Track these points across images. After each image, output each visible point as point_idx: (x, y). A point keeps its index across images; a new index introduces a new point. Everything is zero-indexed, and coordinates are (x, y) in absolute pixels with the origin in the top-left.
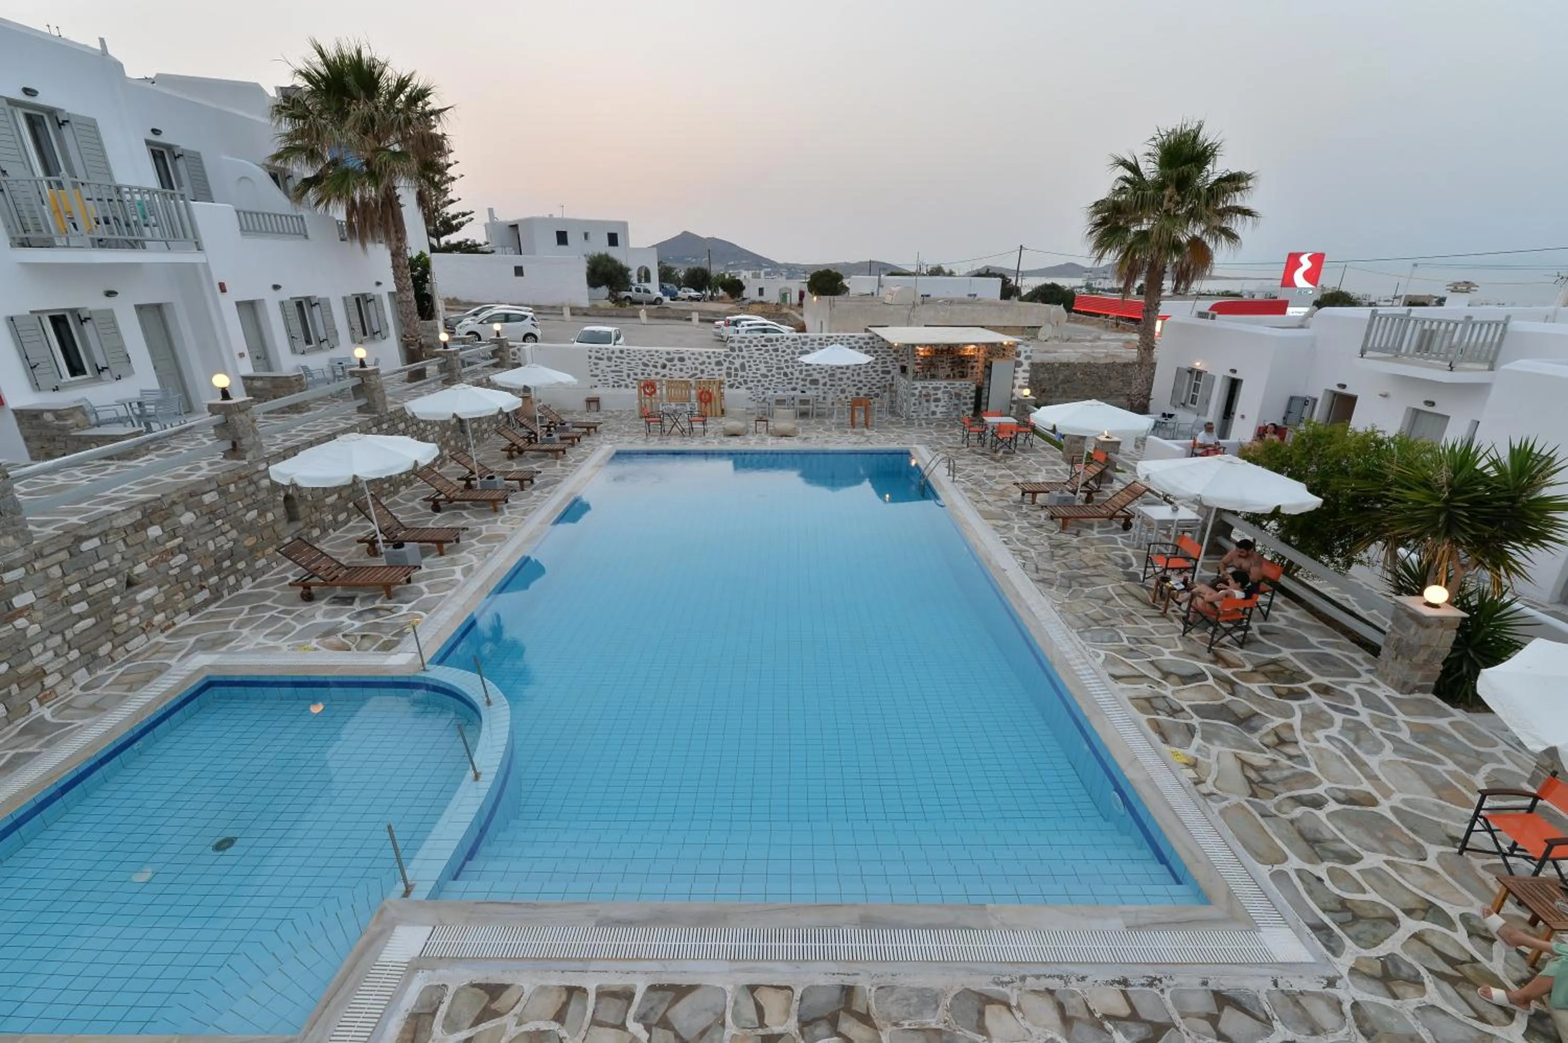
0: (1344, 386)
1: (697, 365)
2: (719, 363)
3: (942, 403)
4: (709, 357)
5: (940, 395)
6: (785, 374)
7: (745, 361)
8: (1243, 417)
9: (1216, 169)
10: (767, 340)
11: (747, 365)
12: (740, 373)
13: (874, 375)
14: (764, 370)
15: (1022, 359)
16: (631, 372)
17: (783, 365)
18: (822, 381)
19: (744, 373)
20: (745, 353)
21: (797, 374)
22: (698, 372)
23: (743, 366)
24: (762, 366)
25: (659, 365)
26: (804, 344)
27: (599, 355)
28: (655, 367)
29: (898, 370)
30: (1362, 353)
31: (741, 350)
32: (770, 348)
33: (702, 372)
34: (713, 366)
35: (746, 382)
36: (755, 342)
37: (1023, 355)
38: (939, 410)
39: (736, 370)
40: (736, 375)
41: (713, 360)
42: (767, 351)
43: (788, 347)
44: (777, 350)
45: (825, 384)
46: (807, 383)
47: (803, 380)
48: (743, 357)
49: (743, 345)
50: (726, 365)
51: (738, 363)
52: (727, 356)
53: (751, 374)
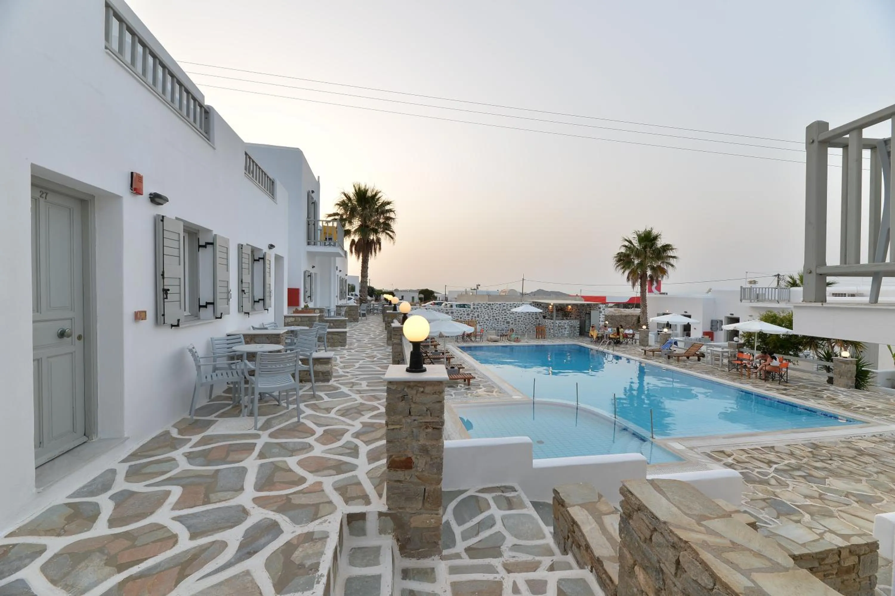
0: (732, 314)
2: (468, 314)
3: (567, 330)
4: (464, 312)
5: (566, 326)
6: (496, 319)
7: (479, 313)
8: (695, 329)
9: (660, 243)
10: (489, 305)
11: (480, 315)
13: (532, 319)
14: (487, 318)
15: (601, 310)
17: (495, 315)
18: (511, 322)
19: (478, 319)
21: (500, 319)
23: (478, 316)
24: (486, 315)
26: (504, 306)
29: (542, 317)
30: (741, 301)
31: (477, 309)
32: (490, 308)
34: (465, 316)
35: (479, 323)
36: (484, 305)
37: (602, 308)
38: (566, 332)
39: (475, 317)
41: (466, 313)
42: (488, 309)
43: (497, 307)
44: (492, 309)
45: (512, 324)
46: (505, 323)
47: (504, 322)
49: (478, 307)
50: (471, 315)
51: (476, 314)
52: (472, 311)
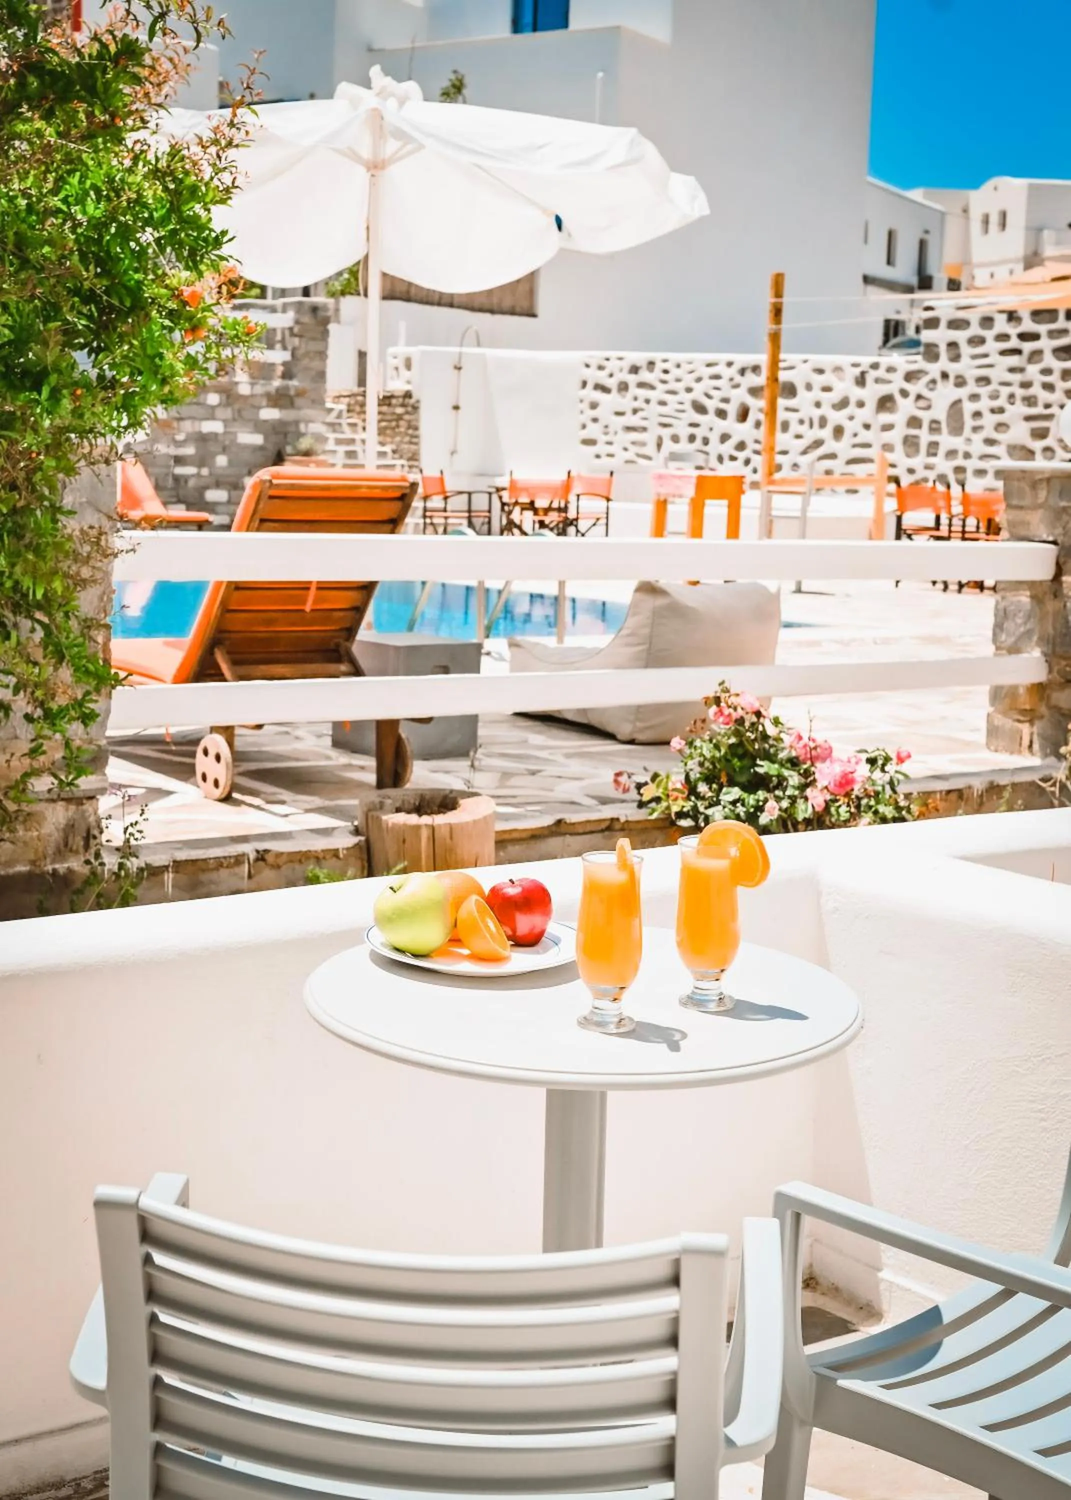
1: (826, 410)
7: (963, 393)
11: (969, 407)
12: (947, 441)
16: (666, 433)
19: (957, 442)
20: (966, 367)
22: (826, 433)
25: (732, 409)
27: (601, 377)
28: (721, 414)
33: (838, 432)
40: (933, 448)
48: (960, 382)
49: (961, 336)
53: (978, 447)
